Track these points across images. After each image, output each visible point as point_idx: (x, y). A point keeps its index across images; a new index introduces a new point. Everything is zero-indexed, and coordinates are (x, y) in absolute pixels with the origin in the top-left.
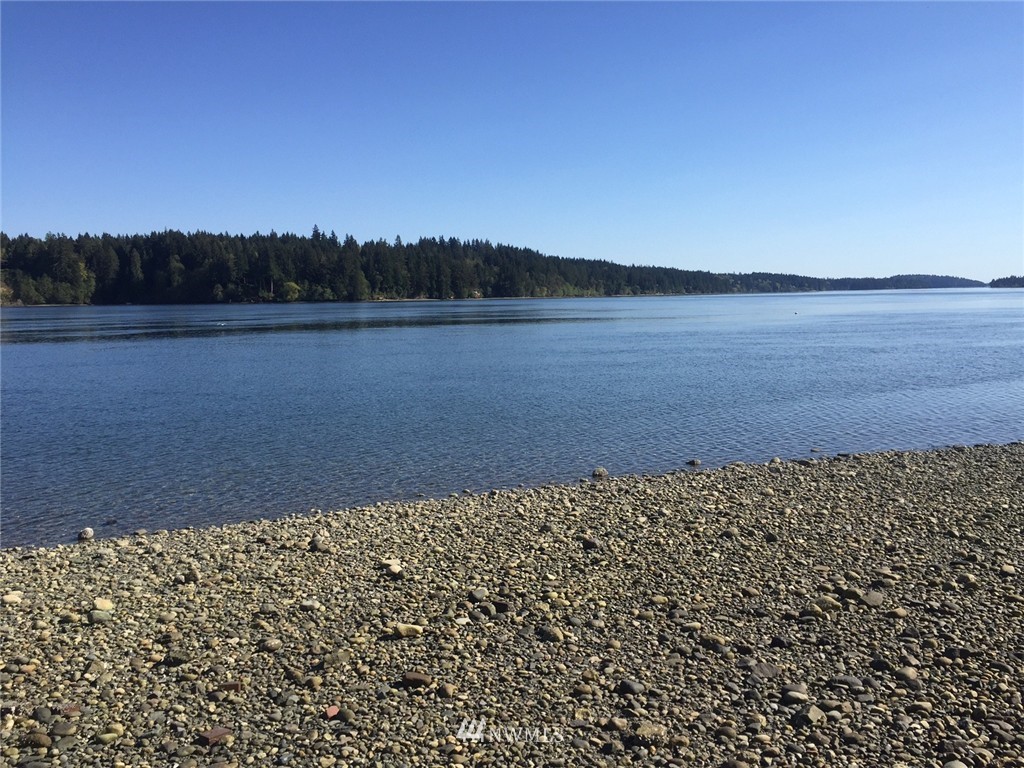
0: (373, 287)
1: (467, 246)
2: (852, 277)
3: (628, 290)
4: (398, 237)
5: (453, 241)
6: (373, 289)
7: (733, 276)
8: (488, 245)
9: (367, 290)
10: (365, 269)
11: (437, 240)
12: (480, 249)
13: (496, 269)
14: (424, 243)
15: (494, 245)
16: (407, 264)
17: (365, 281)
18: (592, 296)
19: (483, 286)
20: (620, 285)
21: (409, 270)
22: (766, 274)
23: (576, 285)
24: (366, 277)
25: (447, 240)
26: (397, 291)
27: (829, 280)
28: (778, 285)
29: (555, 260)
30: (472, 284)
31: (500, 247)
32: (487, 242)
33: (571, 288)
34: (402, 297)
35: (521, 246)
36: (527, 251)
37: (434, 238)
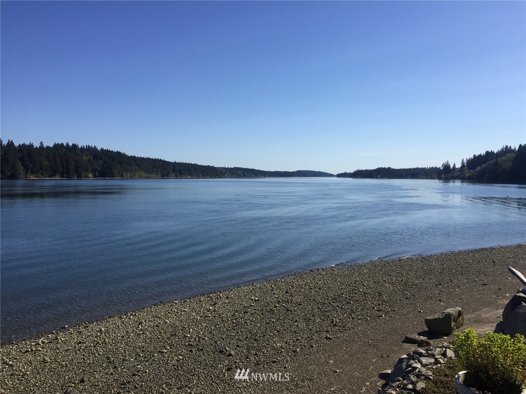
0: (26, 170)
1: (82, 149)
2: (279, 171)
3: (173, 175)
4: (41, 142)
5: (74, 146)
6: (27, 172)
7: (225, 168)
8: (95, 148)
9: (22, 172)
10: (22, 160)
11: (65, 145)
12: (91, 150)
13: (101, 162)
14: (57, 146)
15: (99, 149)
16: (47, 158)
17: (22, 167)
18: (155, 178)
19: (94, 171)
20: (169, 172)
21: (49, 161)
22: (240, 168)
23: (146, 172)
24: (22, 165)
25: (70, 144)
26: (41, 173)
27: (269, 172)
28: (246, 173)
29: (134, 158)
30: (87, 170)
31: (102, 150)
32: (95, 147)
33: (143, 173)
34: (45, 177)
35: (115, 150)
36: (118, 153)
37: (63, 144)
